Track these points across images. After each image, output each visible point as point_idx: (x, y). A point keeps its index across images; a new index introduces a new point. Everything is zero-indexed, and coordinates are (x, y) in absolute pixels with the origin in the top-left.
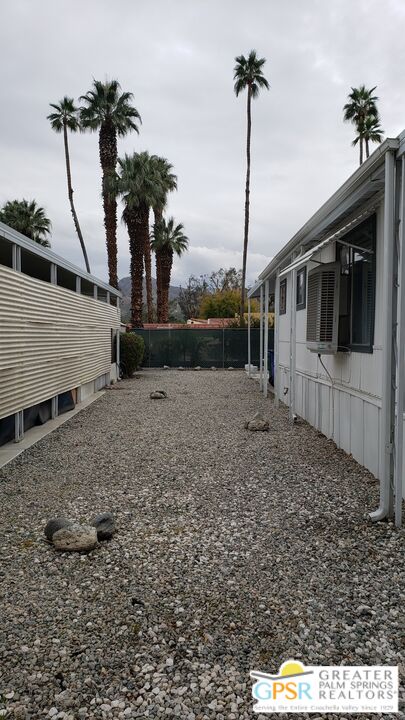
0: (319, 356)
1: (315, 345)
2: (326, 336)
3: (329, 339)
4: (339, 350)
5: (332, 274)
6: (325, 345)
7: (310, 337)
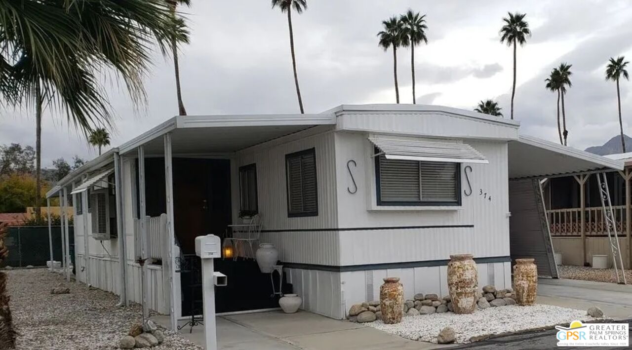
0: (101, 242)
1: (96, 235)
2: (102, 230)
3: (104, 231)
4: (111, 237)
5: (103, 195)
6: (102, 235)
7: (94, 231)
